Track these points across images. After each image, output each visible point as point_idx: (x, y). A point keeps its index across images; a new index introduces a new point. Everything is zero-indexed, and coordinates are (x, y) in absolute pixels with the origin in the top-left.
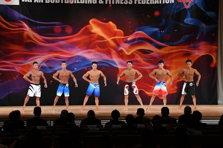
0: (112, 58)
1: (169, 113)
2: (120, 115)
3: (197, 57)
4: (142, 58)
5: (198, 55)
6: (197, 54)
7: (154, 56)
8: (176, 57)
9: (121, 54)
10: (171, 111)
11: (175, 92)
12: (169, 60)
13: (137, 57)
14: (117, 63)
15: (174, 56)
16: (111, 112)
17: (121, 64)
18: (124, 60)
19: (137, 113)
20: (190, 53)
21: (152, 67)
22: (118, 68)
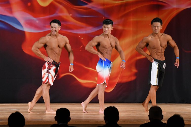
0: (11, 11)
1: (118, 117)
2: (24, 123)
3: (175, 13)
4: (70, 14)
5: (177, 9)
6: (175, 6)
7: (94, 9)
8: (135, 12)
9: (29, 4)
10: (122, 115)
11: (133, 78)
12: (122, 17)
13: (61, 11)
14: (22, 22)
15: (131, 9)
16: (8, 116)
17: (30, 24)
18: (35, 17)
19: (55, 117)
20: (162, 4)
21: (90, 30)
22: (23, 32)
